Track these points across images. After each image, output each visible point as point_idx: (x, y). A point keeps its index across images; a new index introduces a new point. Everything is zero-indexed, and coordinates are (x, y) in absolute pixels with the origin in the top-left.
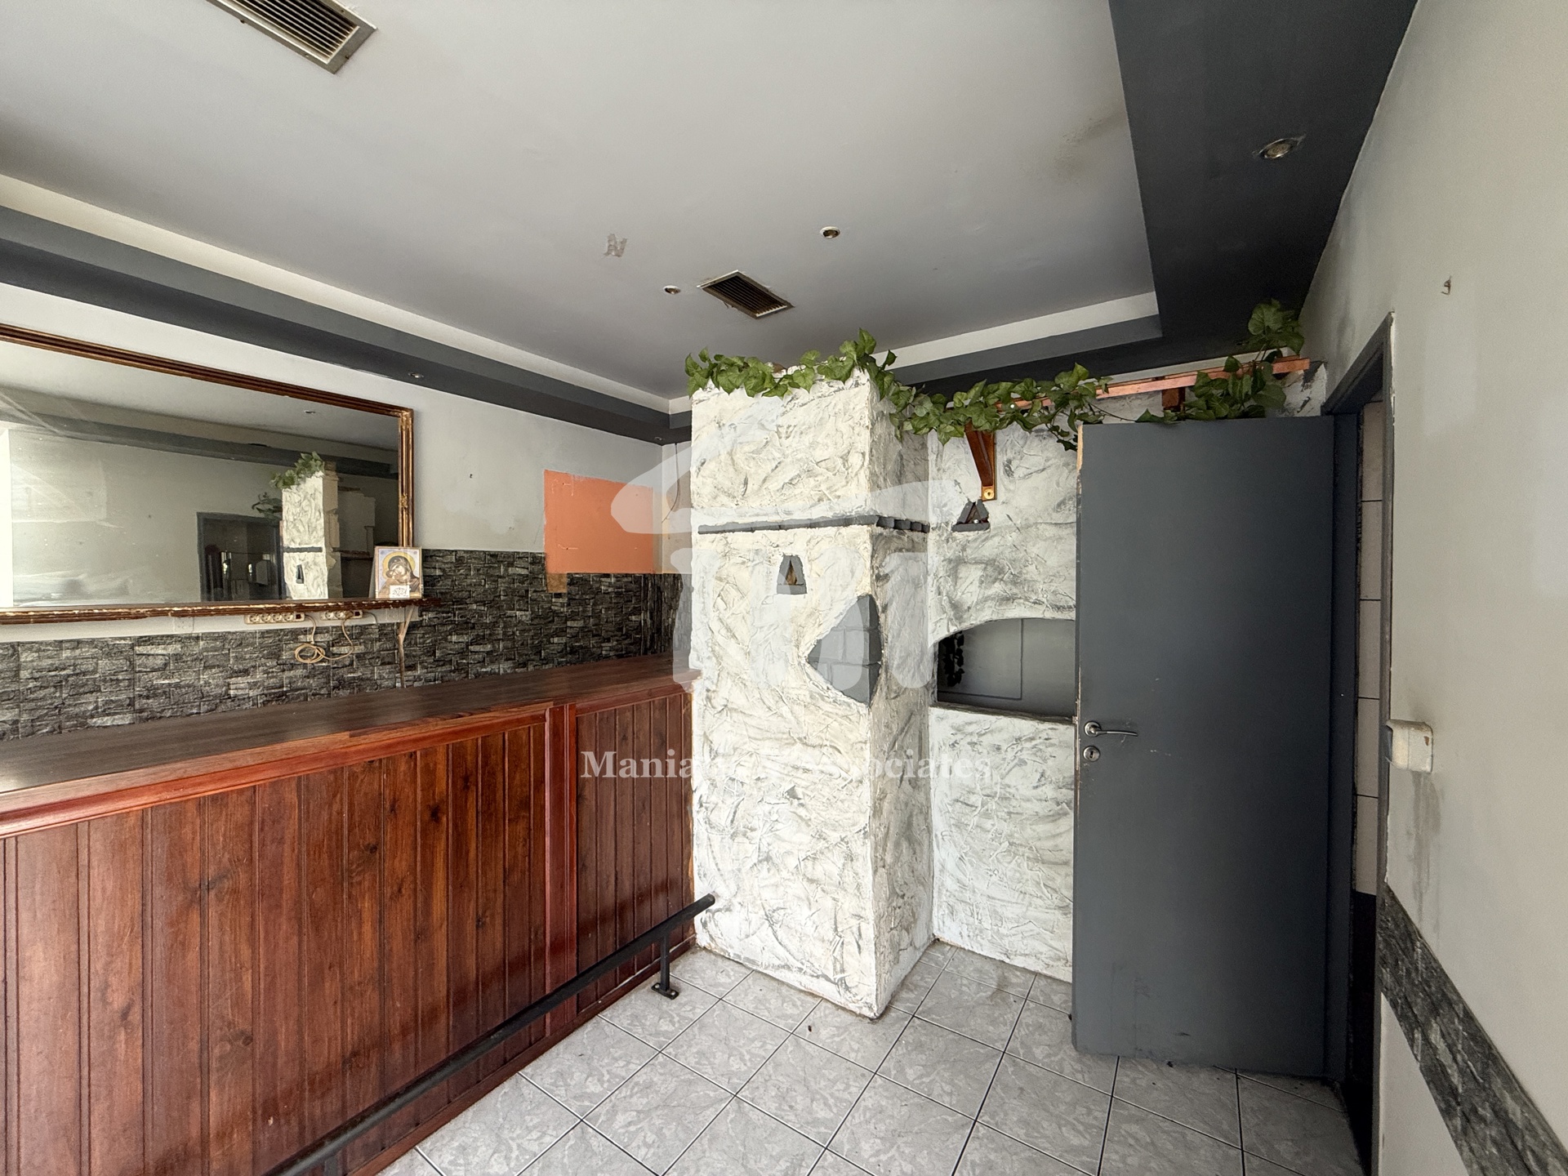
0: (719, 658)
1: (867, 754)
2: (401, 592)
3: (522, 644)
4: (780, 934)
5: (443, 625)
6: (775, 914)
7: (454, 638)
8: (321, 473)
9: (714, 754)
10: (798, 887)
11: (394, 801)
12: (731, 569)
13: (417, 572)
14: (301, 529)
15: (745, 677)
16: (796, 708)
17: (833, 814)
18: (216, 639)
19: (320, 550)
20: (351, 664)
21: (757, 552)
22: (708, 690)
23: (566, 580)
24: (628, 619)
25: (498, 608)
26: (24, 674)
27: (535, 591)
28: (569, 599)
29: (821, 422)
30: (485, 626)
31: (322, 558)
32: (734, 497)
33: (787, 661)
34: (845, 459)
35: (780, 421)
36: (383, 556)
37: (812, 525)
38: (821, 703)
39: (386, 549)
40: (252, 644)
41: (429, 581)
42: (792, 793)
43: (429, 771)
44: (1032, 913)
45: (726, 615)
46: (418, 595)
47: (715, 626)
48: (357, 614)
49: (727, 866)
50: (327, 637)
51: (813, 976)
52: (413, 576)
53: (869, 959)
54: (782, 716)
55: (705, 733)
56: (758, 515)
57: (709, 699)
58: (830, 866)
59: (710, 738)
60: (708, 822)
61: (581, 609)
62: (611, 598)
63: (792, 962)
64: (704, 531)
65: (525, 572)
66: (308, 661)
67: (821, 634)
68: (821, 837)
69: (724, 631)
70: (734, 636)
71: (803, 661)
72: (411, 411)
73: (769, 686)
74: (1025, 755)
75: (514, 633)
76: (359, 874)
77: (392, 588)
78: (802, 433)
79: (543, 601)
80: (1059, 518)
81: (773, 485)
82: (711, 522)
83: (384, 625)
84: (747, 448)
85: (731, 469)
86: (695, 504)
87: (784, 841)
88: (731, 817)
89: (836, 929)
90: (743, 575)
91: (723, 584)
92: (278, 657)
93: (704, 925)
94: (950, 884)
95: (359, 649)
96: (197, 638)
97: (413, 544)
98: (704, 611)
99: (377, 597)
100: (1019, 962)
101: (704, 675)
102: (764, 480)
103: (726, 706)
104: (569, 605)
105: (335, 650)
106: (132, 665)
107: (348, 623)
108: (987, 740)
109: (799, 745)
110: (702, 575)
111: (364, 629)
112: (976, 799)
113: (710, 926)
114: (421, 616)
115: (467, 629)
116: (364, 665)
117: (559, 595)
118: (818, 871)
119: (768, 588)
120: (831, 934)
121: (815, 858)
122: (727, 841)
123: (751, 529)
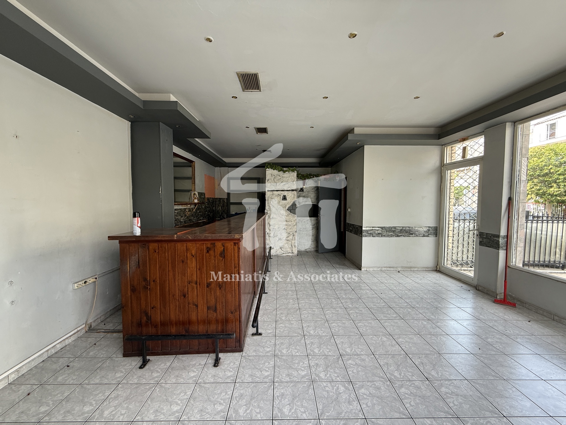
1: (296, 221)
2: (196, 201)
4: (282, 250)
6: (281, 247)
9: (270, 225)
10: (285, 242)
12: (273, 197)
13: (198, 197)
16: (285, 217)
17: (291, 230)
21: (278, 194)
23: (207, 199)
27: (205, 201)
29: (289, 177)
34: (293, 182)
37: (287, 191)
38: (289, 216)
46: (198, 202)
48: (191, 205)
49: (273, 242)
50: (188, 210)
51: (288, 253)
53: (296, 249)
54: (283, 218)
57: (269, 217)
58: (291, 237)
59: (269, 223)
61: (209, 206)
62: (211, 203)
63: (284, 252)
66: (187, 215)
67: (289, 205)
68: (289, 234)
72: (195, 162)
74: (308, 222)
78: (287, 177)
80: (313, 191)
83: (192, 208)
84: (277, 179)
85: (274, 182)
88: (273, 234)
89: (291, 246)
90: (276, 198)
91: (272, 199)
95: (191, 213)
98: (268, 203)
101: (269, 213)
103: (272, 218)
104: (207, 204)
110: (268, 198)
112: (302, 229)
116: (191, 216)
118: (289, 239)
119: (280, 200)
120: (291, 247)
121: (288, 237)
122: (273, 238)
123: (277, 191)
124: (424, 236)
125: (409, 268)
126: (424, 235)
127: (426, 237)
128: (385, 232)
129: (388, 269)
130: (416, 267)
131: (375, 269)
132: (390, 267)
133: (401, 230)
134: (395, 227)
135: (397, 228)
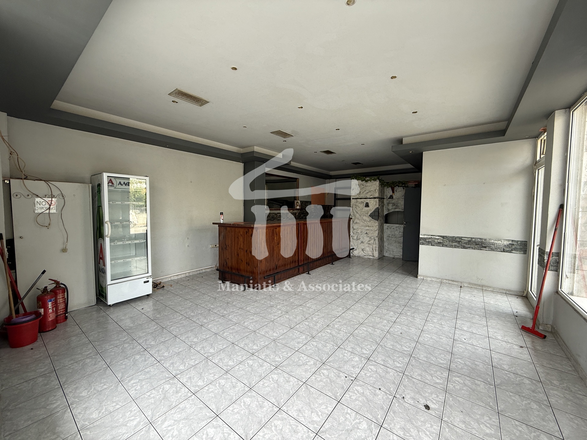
0: (355, 216)
1: (377, 227)
2: (298, 207)
4: (364, 252)
6: (363, 249)
9: (354, 229)
10: (367, 245)
12: (357, 204)
15: (359, 218)
16: (367, 222)
17: (373, 235)
21: (361, 202)
29: (372, 186)
32: (358, 194)
33: (366, 216)
34: (375, 190)
35: (366, 185)
37: (370, 198)
38: (371, 221)
42: (366, 233)
44: (398, 250)
47: (355, 212)
48: (293, 211)
49: (356, 244)
51: (369, 256)
52: (299, 205)
53: (377, 252)
54: (365, 223)
58: (372, 241)
59: (353, 227)
60: (353, 239)
63: (366, 255)
64: (353, 199)
67: (371, 212)
68: (371, 238)
70: (358, 213)
71: (369, 216)
72: (299, 179)
73: (363, 219)
74: (397, 229)
78: (369, 187)
80: (403, 198)
81: (364, 193)
83: (295, 213)
87: (365, 239)
88: (357, 237)
90: (359, 205)
91: (356, 206)
93: (352, 253)
94: (386, 248)
97: (298, 200)
100: (396, 257)
101: (353, 218)
103: (356, 223)
108: (392, 227)
109: (368, 227)
112: (390, 236)
113: (353, 253)
118: (370, 242)
119: (363, 206)
120: (372, 250)
121: (370, 241)
122: (356, 241)
123: (361, 199)
124: (504, 251)
125: (479, 286)
126: (504, 249)
127: (506, 252)
128: (447, 242)
129: (450, 282)
130: (490, 287)
131: (433, 279)
132: (453, 281)
133: (469, 241)
134: (461, 238)
135: (463, 238)
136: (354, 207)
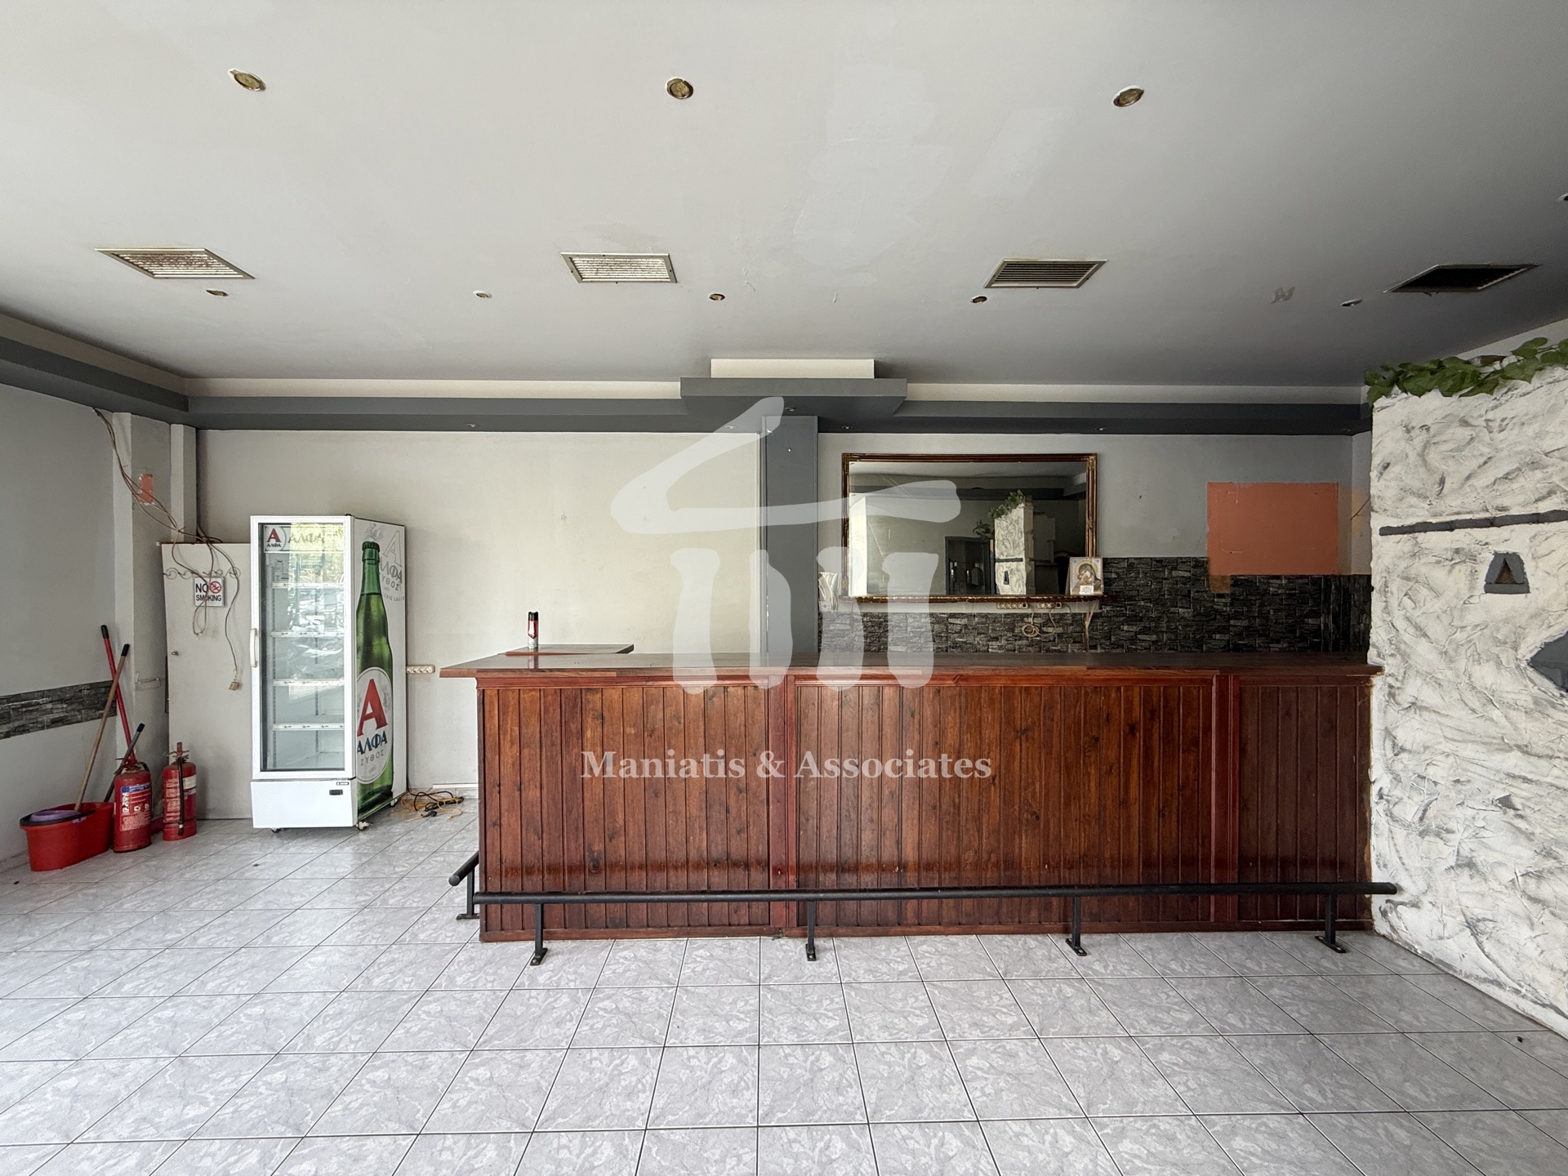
0: (1405, 657)
2: (1087, 590)
3: (1185, 637)
4: (1488, 947)
5: (1117, 616)
6: (1480, 924)
7: (1126, 628)
8: (1023, 505)
9: (1399, 749)
10: (1514, 902)
11: (1108, 715)
12: (1420, 568)
13: (1099, 575)
14: (1008, 546)
15: (1440, 676)
16: (1512, 713)
18: (983, 617)
19: (1021, 560)
20: (1054, 640)
21: (1457, 551)
22: (1391, 687)
23: (1229, 582)
24: (1303, 622)
25: (1163, 605)
26: (909, 629)
27: (1197, 592)
28: (1232, 599)
30: (1151, 619)
31: (1022, 566)
32: (1426, 497)
33: (1499, 664)
35: (1490, 416)
36: (1075, 564)
37: (1537, 519)
38: (1551, 711)
39: (1077, 559)
40: (1000, 622)
41: (1108, 582)
42: (1506, 803)
43: (1129, 702)
45: (1416, 615)
46: (1100, 593)
47: (1401, 624)
48: (1058, 605)
49: (1414, 863)
50: (1039, 621)
51: (1535, 1003)
52: (1096, 579)
54: (1492, 720)
55: (1386, 728)
56: (1458, 513)
57: (1392, 695)
58: (1563, 889)
59: (1394, 733)
60: (1390, 814)
61: (1245, 609)
62: (1282, 600)
63: (1503, 978)
64: (1386, 531)
65: (1187, 574)
66: (1029, 636)
67: (1550, 636)
69: (1411, 630)
70: (1425, 635)
71: (1524, 665)
72: (1096, 455)
73: (1474, 688)
75: (1177, 628)
76: (1089, 751)
77: (1082, 587)
78: (1523, 424)
79: (1205, 600)
81: (1481, 482)
82: (1394, 523)
83: (1075, 614)
84: (1444, 447)
85: (1422, 470)
86: (1376, 507)
87: (1493, 850)
88: (1420, 814)
90: (1439, 575)
91: (1411, 584)
92: (1013, 631)
93: (1384, 914)
95: (1060, 630)
96: (974, 616)
97: (1097, 555)
98: (1386, 609)
99: (1071, 593)
101: (1387, 670)
102: (1468, 478)
103: (1414, 704)
104: (1232, 604)
105: (1044, 629)
106: (947, 628)
107: (1053, 611)
109: (1517, 753)
110: (1384, 574)
111: (1063, 615)
113: (1392, 916)
114: (1101, 608)
115: (1136, 621)
116: (1062, 642)
117: (1221, 596)
119: (1472, 588)
122: (1415, 837)
123: (1450, 526)
136: (1394, 587)
